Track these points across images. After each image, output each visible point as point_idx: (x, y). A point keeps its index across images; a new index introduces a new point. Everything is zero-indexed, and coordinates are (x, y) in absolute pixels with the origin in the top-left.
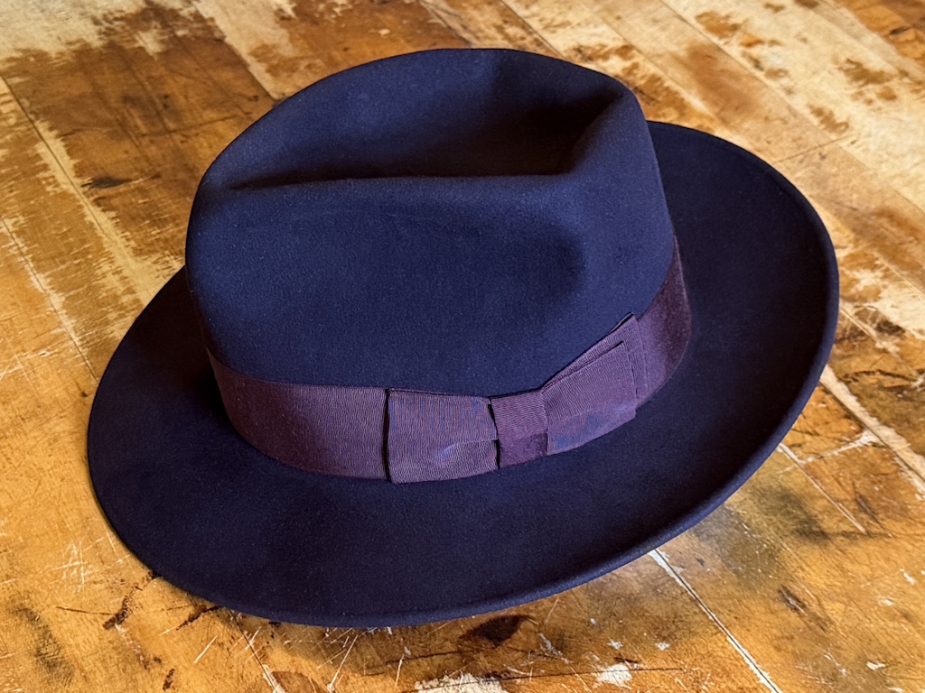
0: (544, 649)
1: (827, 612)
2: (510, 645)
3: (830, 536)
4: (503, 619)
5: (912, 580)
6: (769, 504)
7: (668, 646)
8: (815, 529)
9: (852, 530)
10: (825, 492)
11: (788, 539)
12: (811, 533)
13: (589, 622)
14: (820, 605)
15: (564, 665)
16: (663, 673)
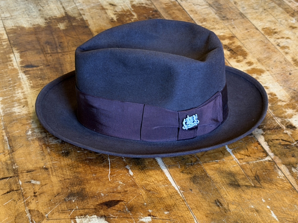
0: (125, 210)
1: (229, 208)
2: (114, 208)
3: (241, 186)
4: (114, 201)
5: (264, 201)
6: (224, 175)
7: (168, 213)
8: (236, 184)
9: (249, 185)
10: (245, 173)
11: (225, 186)
12: (234, 185)
13: (144, 204)
14: (228, 206)
15: (130, 215)
16: (163, 220)
